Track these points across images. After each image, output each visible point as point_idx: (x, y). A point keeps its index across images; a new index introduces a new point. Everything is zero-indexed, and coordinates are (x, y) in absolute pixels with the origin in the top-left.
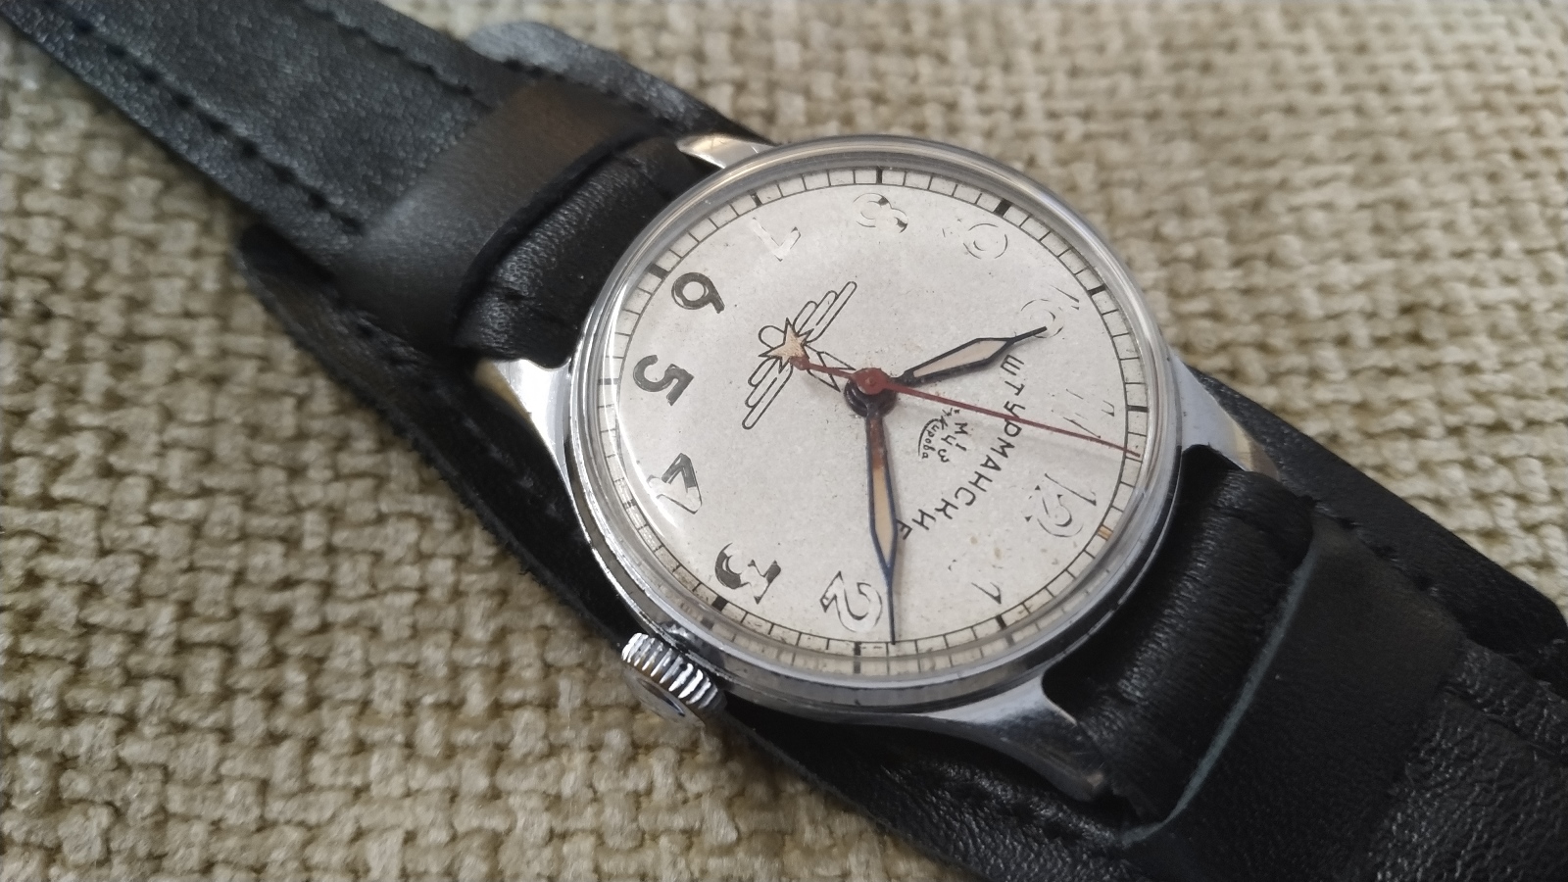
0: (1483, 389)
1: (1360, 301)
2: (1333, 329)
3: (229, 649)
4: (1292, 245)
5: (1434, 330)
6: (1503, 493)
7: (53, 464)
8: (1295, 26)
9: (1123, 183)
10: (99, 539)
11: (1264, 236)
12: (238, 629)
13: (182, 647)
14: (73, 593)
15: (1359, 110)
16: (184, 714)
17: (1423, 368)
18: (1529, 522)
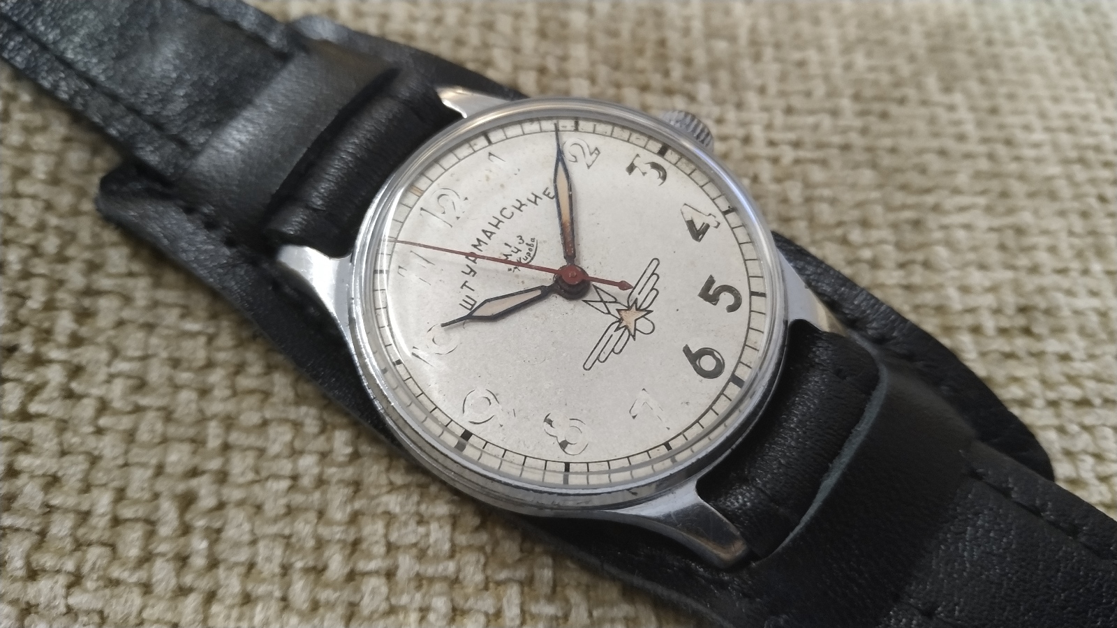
0: (1073, 373)
1: (989, 300)
2: (969, 320)
3: (151, 524)
4: (942, 252)
5: (1040, 328)
6: (1085, 452)
7: (31, 388)
8: (947, 89)
9: (822, 199)
10: (61, 444)
11: (921, 246)
12: (157, 508)
13: (116, 521)
14: (40, 482)
15: (991, 157)
16: (116, 573)
17: (1032, 355)
18: (1103, 474)
